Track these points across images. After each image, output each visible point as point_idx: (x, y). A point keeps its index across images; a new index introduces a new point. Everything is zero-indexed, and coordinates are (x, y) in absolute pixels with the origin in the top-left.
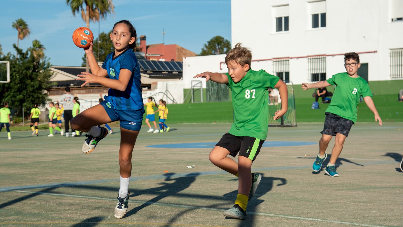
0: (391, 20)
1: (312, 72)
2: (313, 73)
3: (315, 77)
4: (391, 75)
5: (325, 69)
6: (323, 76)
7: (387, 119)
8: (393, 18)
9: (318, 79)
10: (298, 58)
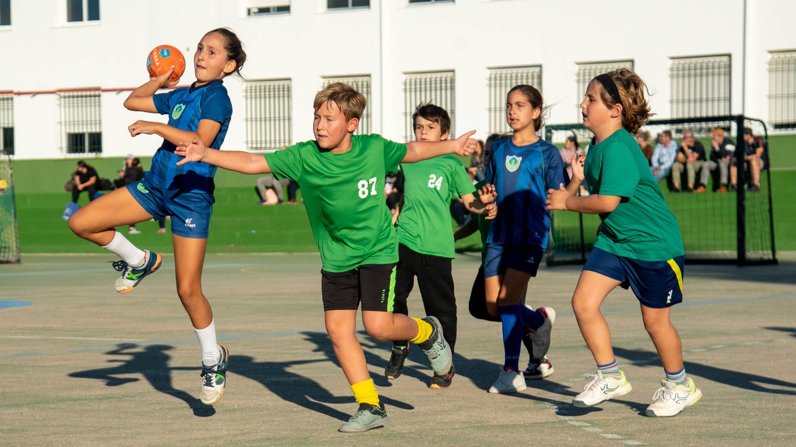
0: (245, 12)
1: (68, 131)
2: (72, 131)
3: (76, 142)
4: (247, 142)
5: (100, 124)
6: (96, 142)
7: (232, 245)
8: (249, 6)
9: (83, 147)
10: (35, 94)
